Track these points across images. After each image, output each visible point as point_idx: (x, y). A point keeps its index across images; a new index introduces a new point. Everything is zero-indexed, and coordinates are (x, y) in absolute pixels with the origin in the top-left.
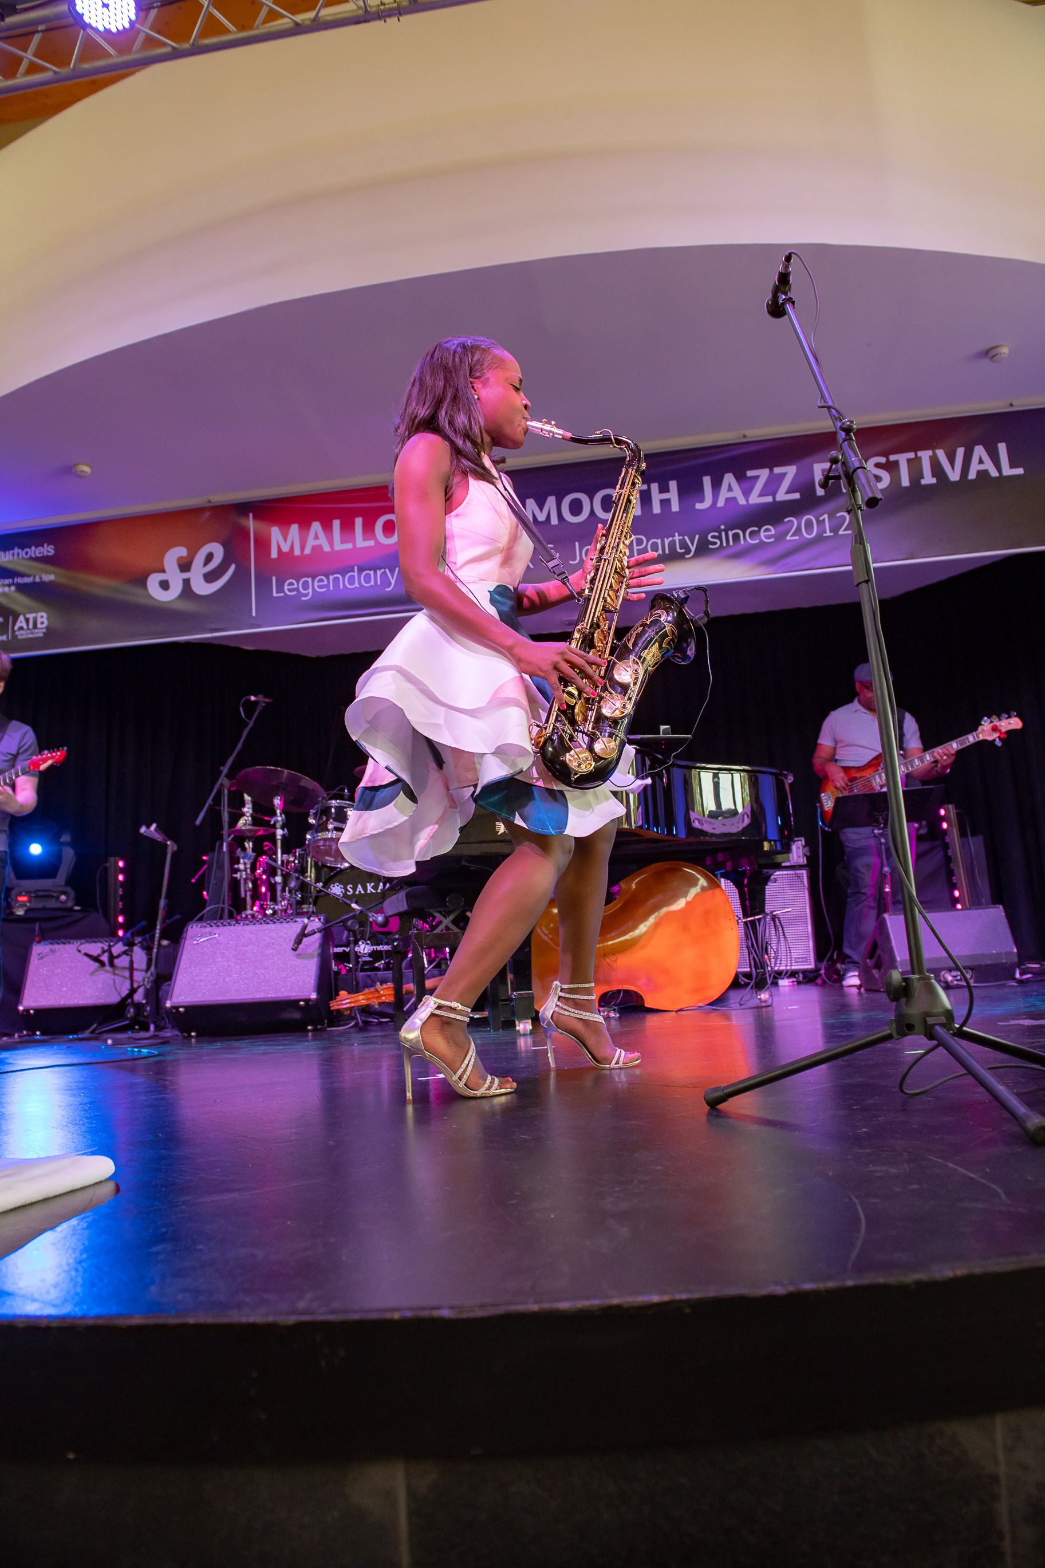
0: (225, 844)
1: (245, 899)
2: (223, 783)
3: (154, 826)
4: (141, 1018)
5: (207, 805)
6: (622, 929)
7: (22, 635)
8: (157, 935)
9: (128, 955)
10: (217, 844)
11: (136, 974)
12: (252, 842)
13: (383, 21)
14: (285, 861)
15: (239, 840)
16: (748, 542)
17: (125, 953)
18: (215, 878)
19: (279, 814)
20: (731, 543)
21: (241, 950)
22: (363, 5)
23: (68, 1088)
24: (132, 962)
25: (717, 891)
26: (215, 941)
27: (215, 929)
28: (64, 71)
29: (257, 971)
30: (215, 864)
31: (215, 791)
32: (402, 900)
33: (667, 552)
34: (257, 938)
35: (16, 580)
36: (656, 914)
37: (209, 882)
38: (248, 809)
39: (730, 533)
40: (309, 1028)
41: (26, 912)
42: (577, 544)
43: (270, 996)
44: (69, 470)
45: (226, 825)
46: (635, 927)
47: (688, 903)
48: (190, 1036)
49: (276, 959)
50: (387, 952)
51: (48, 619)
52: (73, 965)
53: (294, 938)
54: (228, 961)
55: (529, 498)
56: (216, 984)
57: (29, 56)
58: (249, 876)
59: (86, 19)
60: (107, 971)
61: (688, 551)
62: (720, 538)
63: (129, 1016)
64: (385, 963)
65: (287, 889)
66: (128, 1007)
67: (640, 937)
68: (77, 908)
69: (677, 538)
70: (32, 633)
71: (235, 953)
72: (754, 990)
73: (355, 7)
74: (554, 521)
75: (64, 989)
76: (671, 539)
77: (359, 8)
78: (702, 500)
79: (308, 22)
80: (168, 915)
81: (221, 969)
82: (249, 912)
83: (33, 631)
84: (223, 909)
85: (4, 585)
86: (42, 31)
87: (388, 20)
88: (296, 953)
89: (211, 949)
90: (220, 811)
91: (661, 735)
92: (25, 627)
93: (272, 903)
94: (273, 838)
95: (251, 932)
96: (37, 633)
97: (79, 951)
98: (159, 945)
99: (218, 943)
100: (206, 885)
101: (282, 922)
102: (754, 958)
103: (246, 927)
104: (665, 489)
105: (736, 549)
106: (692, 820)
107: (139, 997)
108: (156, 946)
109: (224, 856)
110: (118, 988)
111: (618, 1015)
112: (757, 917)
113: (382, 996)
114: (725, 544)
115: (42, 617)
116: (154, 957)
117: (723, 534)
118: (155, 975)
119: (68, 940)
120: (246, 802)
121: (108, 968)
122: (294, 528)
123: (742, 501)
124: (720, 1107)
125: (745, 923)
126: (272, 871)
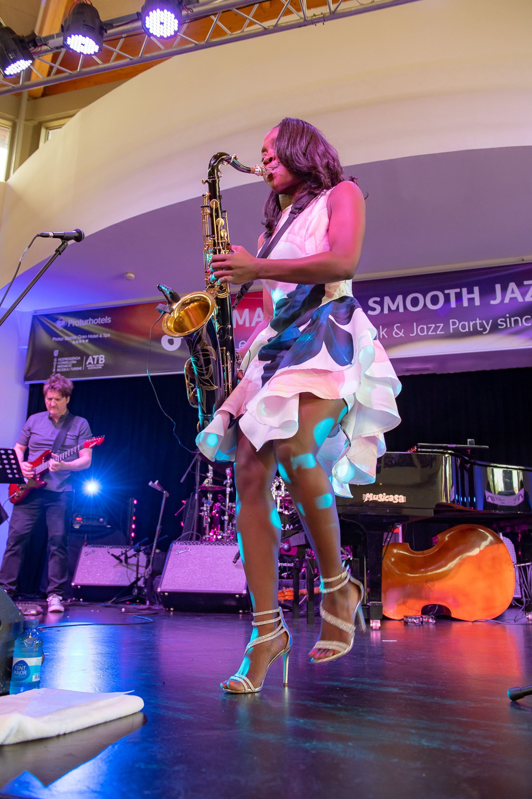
0: (196, 495)
1: (205, 528)
2: (198, 458)
3: (157, 482)
4: (141, 596)
5: (188, 471)
6: (438, 565)
7: (90, 367)
8: (154, 547)
9: (136, 557)
10: (192, 494)
11: (140, 568)
12: (212, 494)
13: (314, 25)
14: (230, 507)
15: (204, 493)
16: (523, 324)
17: (134, 555)
18: (189, 514)
19: (228, 479)
20: (513, 325)
21: (203, 560)
22: (303, 17)
23: (104, 641)
24: (138, 561)
25: (501, 545)
26: (188, 553)
27: (189, 546)
28: (135, 58)
29: (212, 574)
30: (189, 506)
31: (193, 463)
32: (302, 538)
33: (471, 330)
34: (213, 554)
35: (89, 336)
36: (460, 557)
37: (185, 517)
38: (210, 474)
39: (513, 319)
40: (241, 611)
41: (80, 527)
42: (415, 324)
43: (218, 590)
44: (122, 276)
45: (198, 483)
46: (445, 565)
47: (481, 551)
48: (170, 610)
49: (223, 567)
50: (290, 567)
51: (105, 359)
52: (104, 560)
53: (234, 555)
54: (195, 566)
55: (386, 296)
56: (187, 580)
57: (117, 50)
58: (209, 515)
59: (151, 31)
60: (123, 566)
61: (485, 330)
62: (505, 322)
63: (134, 594)
64: (288, 574)
65: (231, 523)
66: (135, 588)
67: (450, 571)
68: (108, 526)
69: (478, 321)
70: (95, 366)
71: (199, 561)
72: (524, 612)
73: (299, 18)
74: (401, 310)
75: (98, 575)
76: (474, 322)
77: (301, 18)
78: (495, 299)
79: (272, 27)
80: (160, 535)
81: (191, 571)
82: (207, 536)
83: (96, 365)
84: (192, 534)
85: (82, 339)
86: (125, 37)
87: (317, 24)
88: (235, 564)
89: (185, 558)
90: (195, 474)
91: (468, 445)
92: (92, 363)
93: (221, 531)
94: (224, 492)
95: (209, 550)
96: (99, 366)
97: (109, 553)
98: (155, 552)
99: (190, 554)
100: (184, 519)
101: (228, 545)
102: (524, 590)
103: (206, 546)
104: (470, 292)
105: (517, 328)
106: (487, 497)
107: (141, 583)
108: (153, 553)
109: (195, 503)
110: (129, 576)
111: (435, 621)
112: (527, 564)
113: (286, 596)
114: (509, 326)
115: (102, 357)
116: (151, 559)
117: (508, 319)
118: (151, 571)
119: (102, 545)
120: (210, 470)
121: (124, 563)
122: (247, 311)
123: (520, 299)
124: (519, 701)
125: (519, 567)
126: (223, 513)
